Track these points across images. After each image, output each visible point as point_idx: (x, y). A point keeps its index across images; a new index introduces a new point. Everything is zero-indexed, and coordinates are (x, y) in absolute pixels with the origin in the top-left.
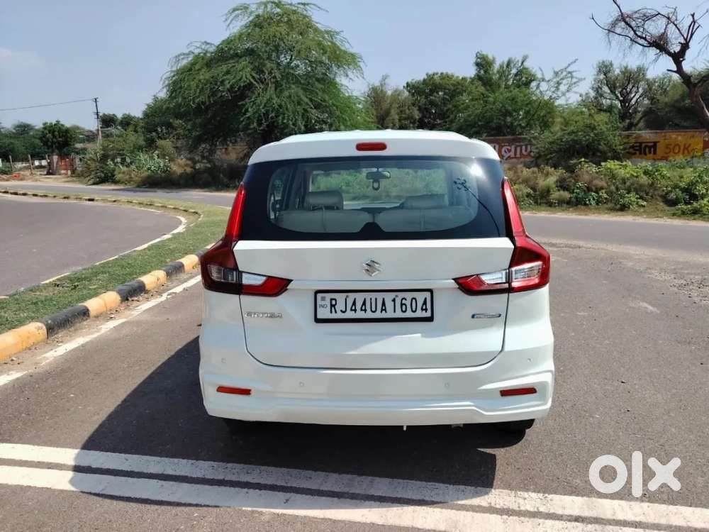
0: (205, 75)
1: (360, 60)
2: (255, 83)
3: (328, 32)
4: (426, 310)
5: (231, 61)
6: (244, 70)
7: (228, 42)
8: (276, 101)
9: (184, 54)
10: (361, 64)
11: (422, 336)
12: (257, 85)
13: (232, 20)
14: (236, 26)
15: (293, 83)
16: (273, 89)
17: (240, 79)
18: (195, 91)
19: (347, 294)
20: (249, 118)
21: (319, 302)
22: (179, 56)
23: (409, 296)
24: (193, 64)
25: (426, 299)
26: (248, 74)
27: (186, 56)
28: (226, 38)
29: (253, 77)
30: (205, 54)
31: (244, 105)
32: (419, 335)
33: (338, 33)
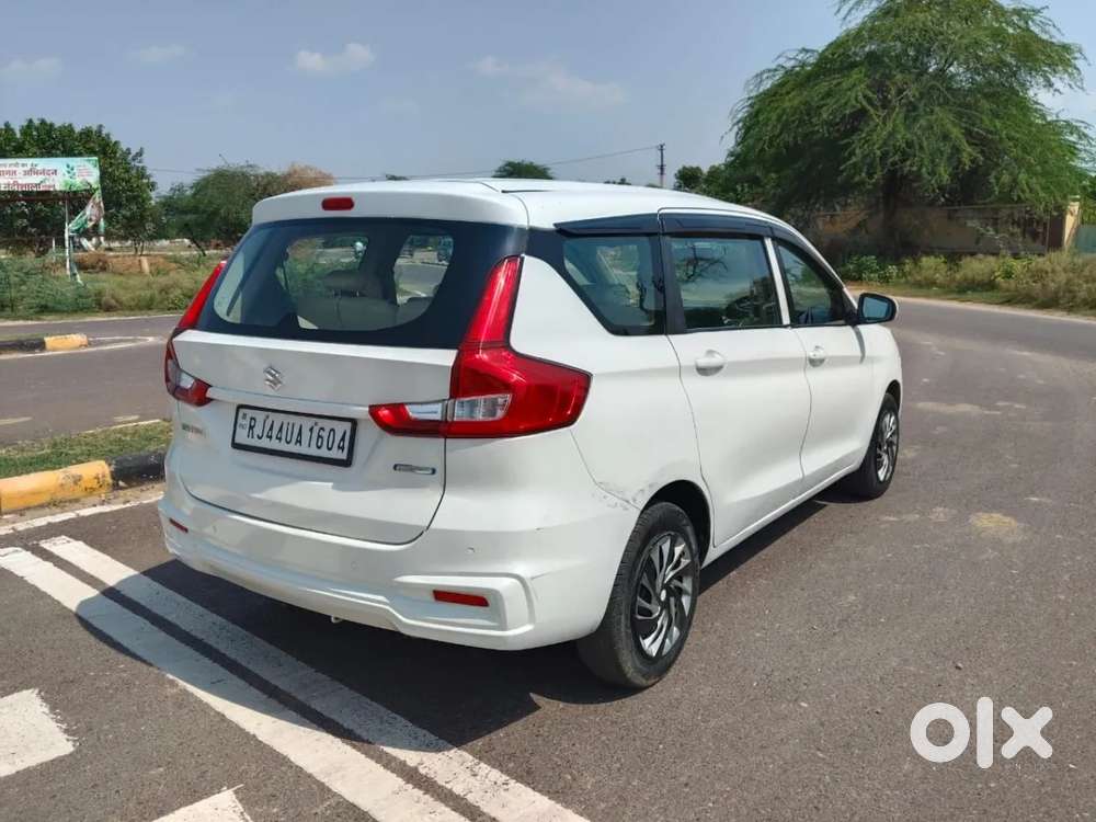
0: (791, 102)
1: (1077, 55)
2: (869, 108)
3: (1018, 12)
4: (343, 449)
5: (837, 76)
6: (856, 89)
7: (837, 45)
8: (902, 136)
9: (769, 71)
10: (1079, 63)
11: (333, 488)
12: (872, 111)
13: (850, 11)
14: (855, 19)
15: (940, 105)
16: (902, 115)
17: (846, 104)
18: (775, 126)
19: (266, 413)
20: (855, 164)
21: (240, 421)
22: (762, 73)
23: (328, 424)
24: (781, 85)
25: (345, 433)
26: (860, 94)
27: (771, 74)
28: (834, 38)
29: (869, 100)
30: (802, 67)
31: (849, 144)
32: (331, 484)
33: (1036, 12)
